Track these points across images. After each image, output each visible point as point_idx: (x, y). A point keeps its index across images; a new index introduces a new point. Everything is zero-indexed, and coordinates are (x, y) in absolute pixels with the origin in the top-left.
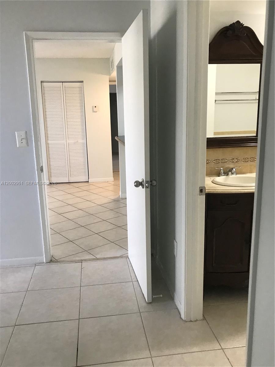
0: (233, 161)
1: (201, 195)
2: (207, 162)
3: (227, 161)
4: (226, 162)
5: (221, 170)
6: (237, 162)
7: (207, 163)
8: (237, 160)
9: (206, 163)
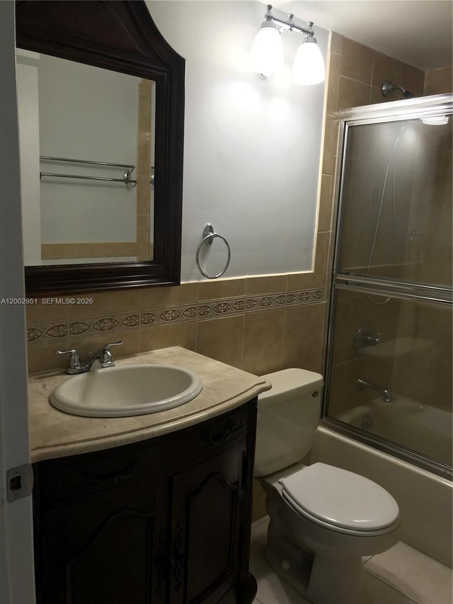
0: (102, 325)
1: (17, 497)
2: (32, 335)
3: (86, 327)
4: (85, 330)
5: (71, 356)
6: (111, 328)
7: (31, 340)
8: (110, 324)
9: (26, 339)
